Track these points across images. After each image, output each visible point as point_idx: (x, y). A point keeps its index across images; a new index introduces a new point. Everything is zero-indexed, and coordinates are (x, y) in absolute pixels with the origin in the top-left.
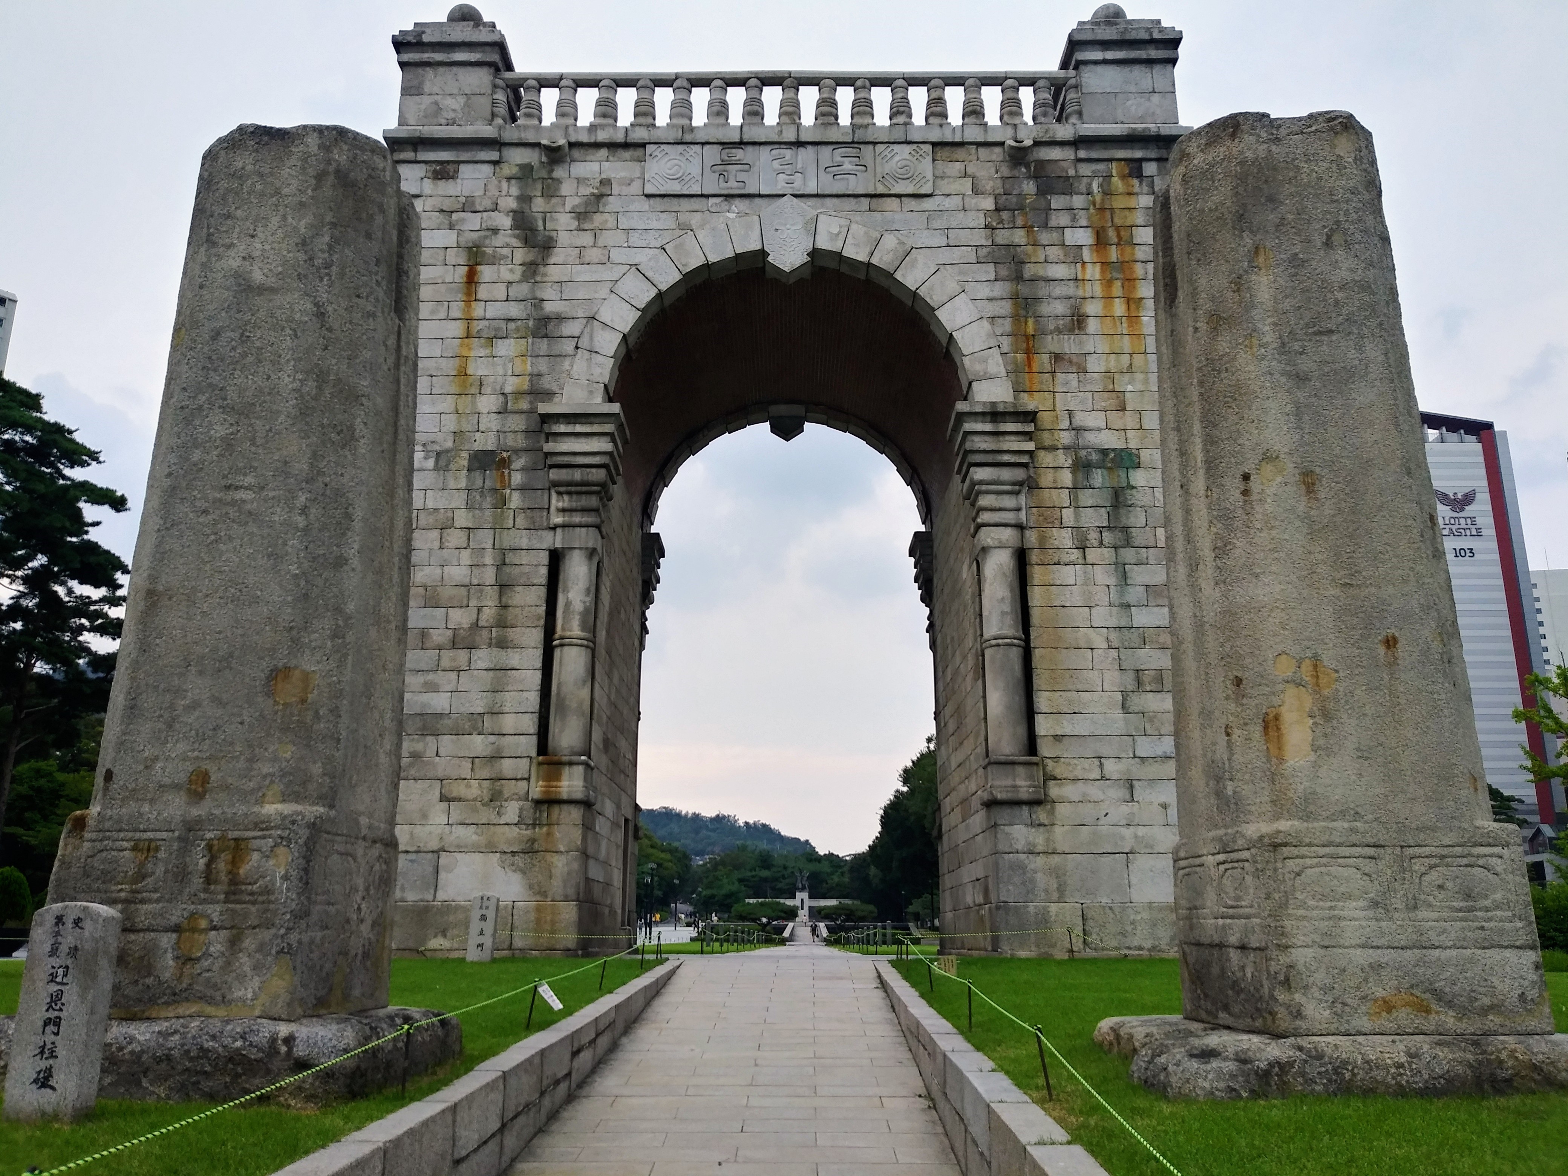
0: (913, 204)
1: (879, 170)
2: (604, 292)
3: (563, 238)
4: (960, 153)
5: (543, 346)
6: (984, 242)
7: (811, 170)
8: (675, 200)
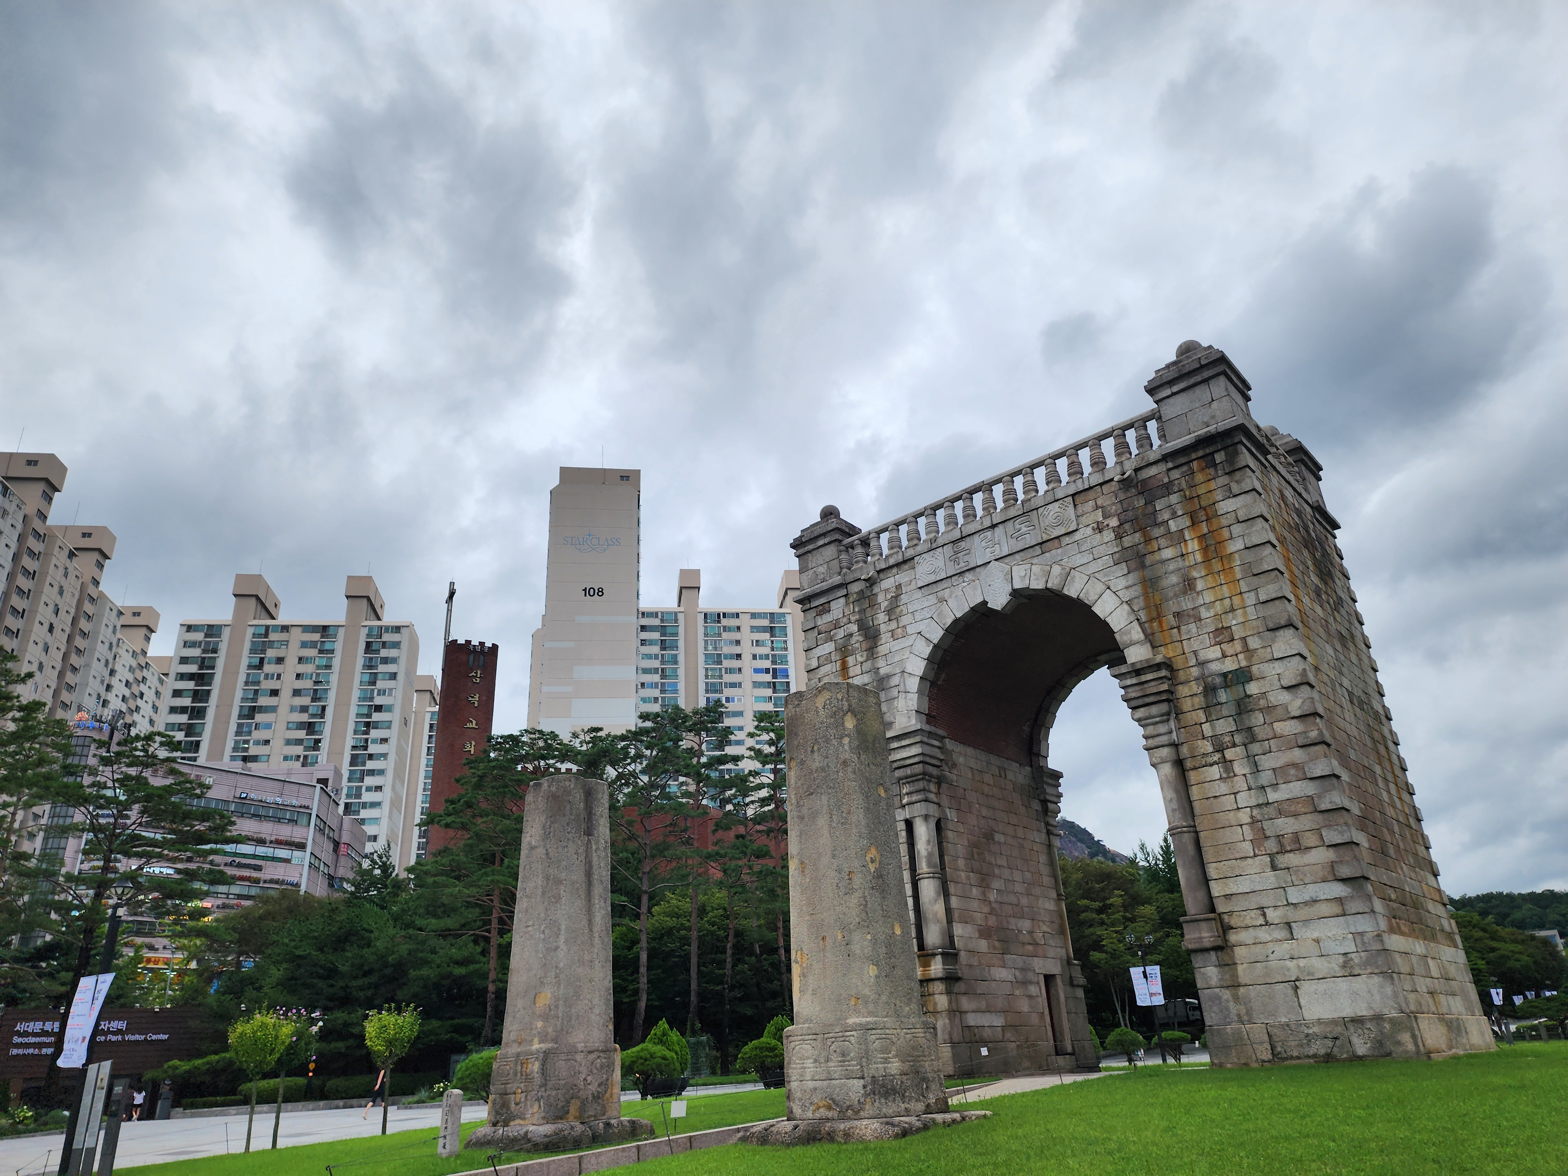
0: (1067, 540)
1: (1042, 525)
2: (907, 654)
3: (883, 628)
4: (1091, 494)
6: (1116, 550)
7: (1004, 540)
8: (934, 585)
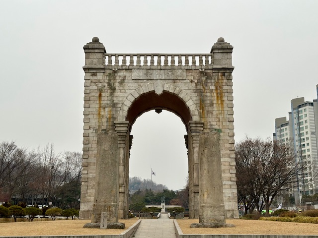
0: (182, 81)
1: (176, 74)
3: (117, 88)
4: (191, 71)
5: (114, 109)
6: (195, 89)
7: (163, 75)
8: (138, 80)
